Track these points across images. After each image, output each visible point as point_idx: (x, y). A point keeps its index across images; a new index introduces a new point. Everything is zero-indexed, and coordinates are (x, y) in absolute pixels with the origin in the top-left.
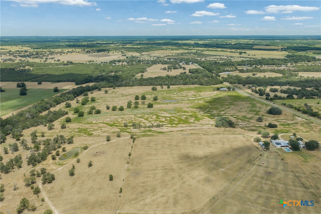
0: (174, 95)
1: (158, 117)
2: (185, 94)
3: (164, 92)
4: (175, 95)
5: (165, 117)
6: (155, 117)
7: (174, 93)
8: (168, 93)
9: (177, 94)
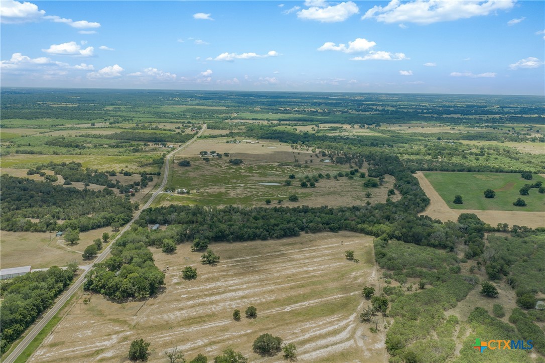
0: (263, 190)
1: (283, 171)
2: (246, 192)
3: (278, 196)
4: (261, 192)
5: (276, 171)
6: (286, 172)
7: (261, 194)
8: (270, 194)
9: (258, 193)
